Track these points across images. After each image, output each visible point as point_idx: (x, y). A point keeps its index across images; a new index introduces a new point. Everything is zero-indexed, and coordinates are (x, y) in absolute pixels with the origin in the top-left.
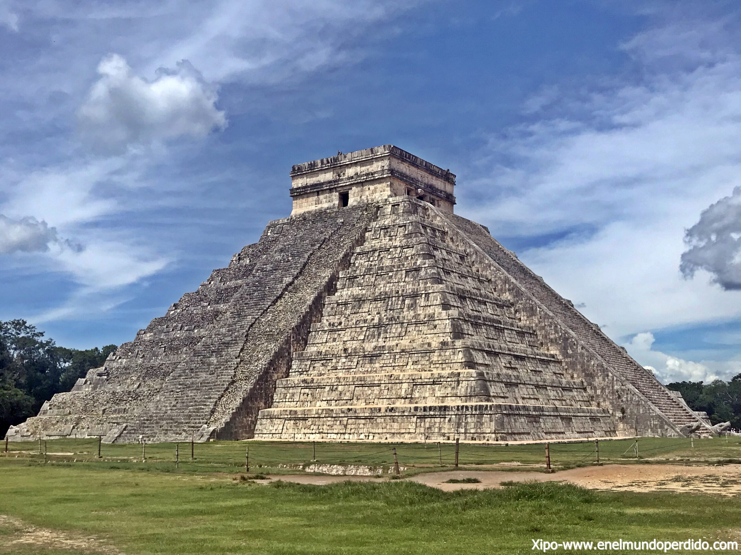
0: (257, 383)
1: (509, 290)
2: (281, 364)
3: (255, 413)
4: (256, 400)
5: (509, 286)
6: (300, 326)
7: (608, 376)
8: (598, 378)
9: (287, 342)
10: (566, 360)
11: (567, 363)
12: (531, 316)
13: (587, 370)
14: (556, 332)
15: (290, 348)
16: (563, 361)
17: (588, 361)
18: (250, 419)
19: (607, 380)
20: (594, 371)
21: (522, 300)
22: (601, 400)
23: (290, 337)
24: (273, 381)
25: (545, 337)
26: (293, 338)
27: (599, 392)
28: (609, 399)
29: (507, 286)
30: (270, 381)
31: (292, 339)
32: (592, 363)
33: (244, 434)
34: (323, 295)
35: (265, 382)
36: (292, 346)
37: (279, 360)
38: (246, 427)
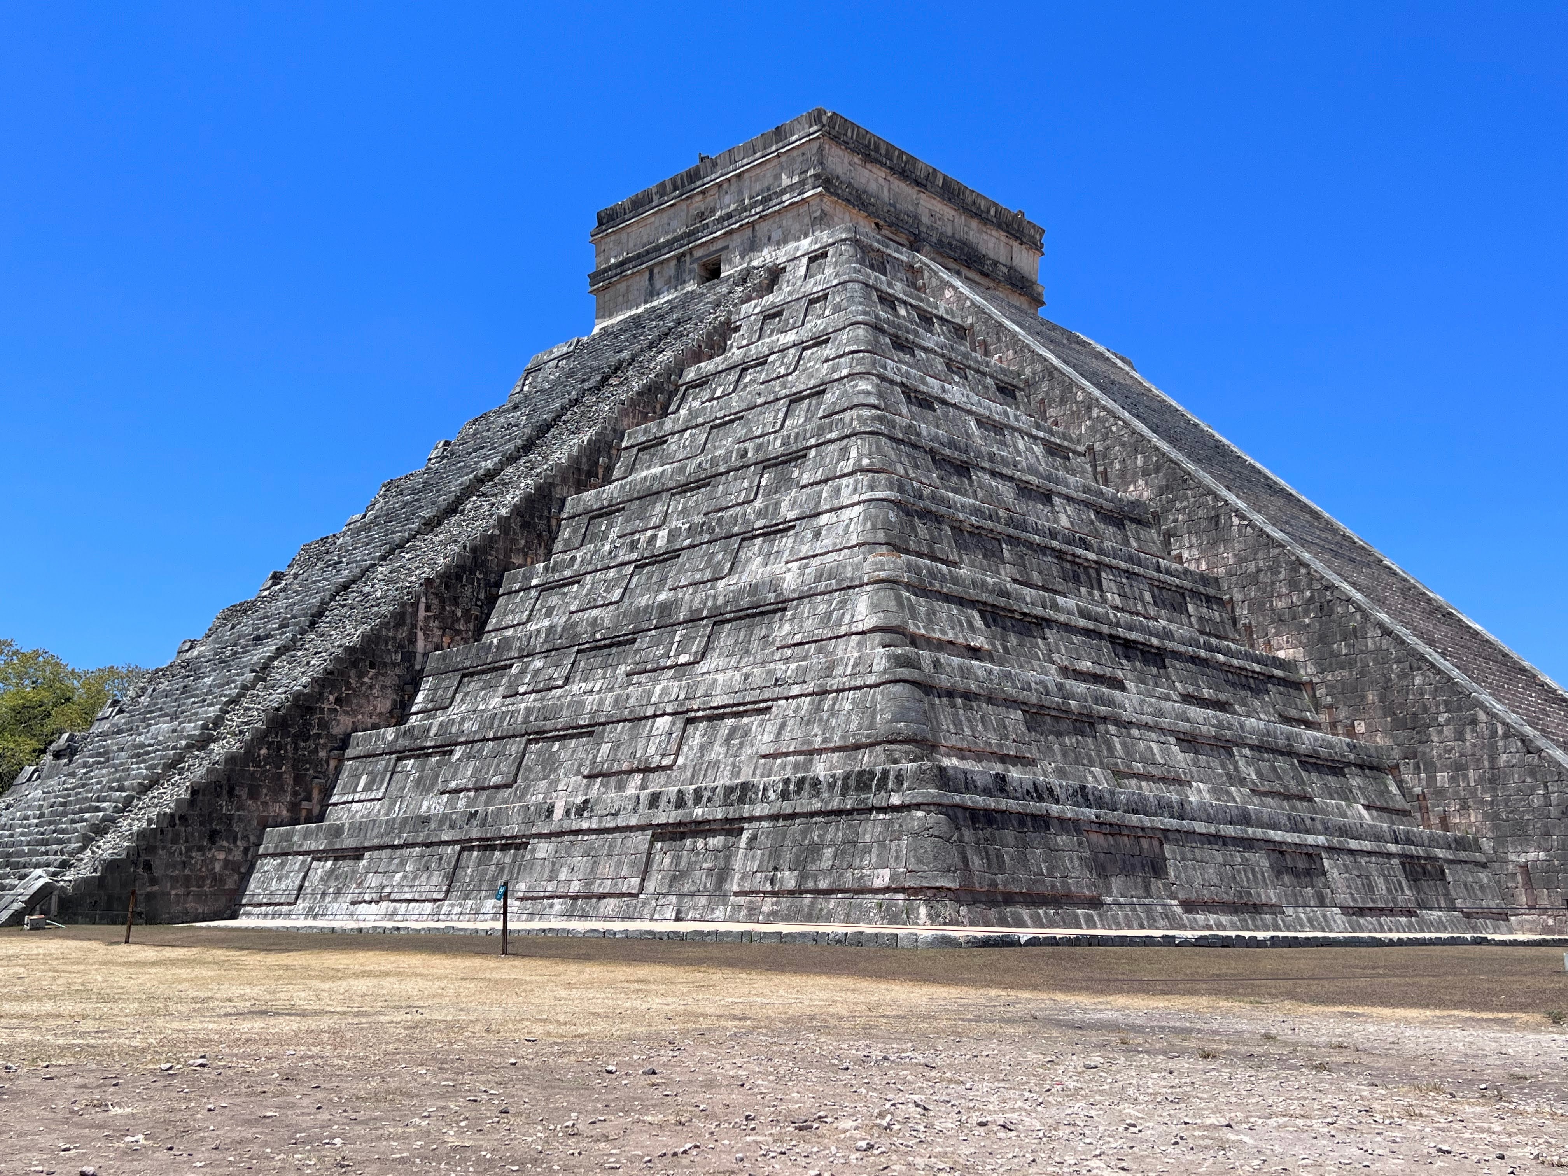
0: (261, 738)
1: (1146, 473)
2: (371, 687)
3: (245, 837)
4: (254, 794)
5: (1146, 459)
6: (459, 578)
7: (1474, 722)
8: (1441, 732)
9: (402, 619)
10: (1329, 678)
11: (1331, 689)
12: (1213, 544)
13: (1403, 705)
14: (1293, 585)
15: (412, 640)
16: (1315, 680)
17: (1402, 675)
18: (222, 856)
19: (1468, 736)
20: (1425, 709)
21: (1187, 498)
22: (1454, 807)
23: (416, 605)
24: (331, 737)
25: (1256, 606)
26: (428, 609)
27: (1442, 778)
28: (1483, 802)
29: (1140, 461)
30: (319, 736)
31: (422, 613)
32: (1418, 681)
33: (190, 905)
35: (296, 738)
36: (420, 635)
37: (361, 675)
38: (201, 881)
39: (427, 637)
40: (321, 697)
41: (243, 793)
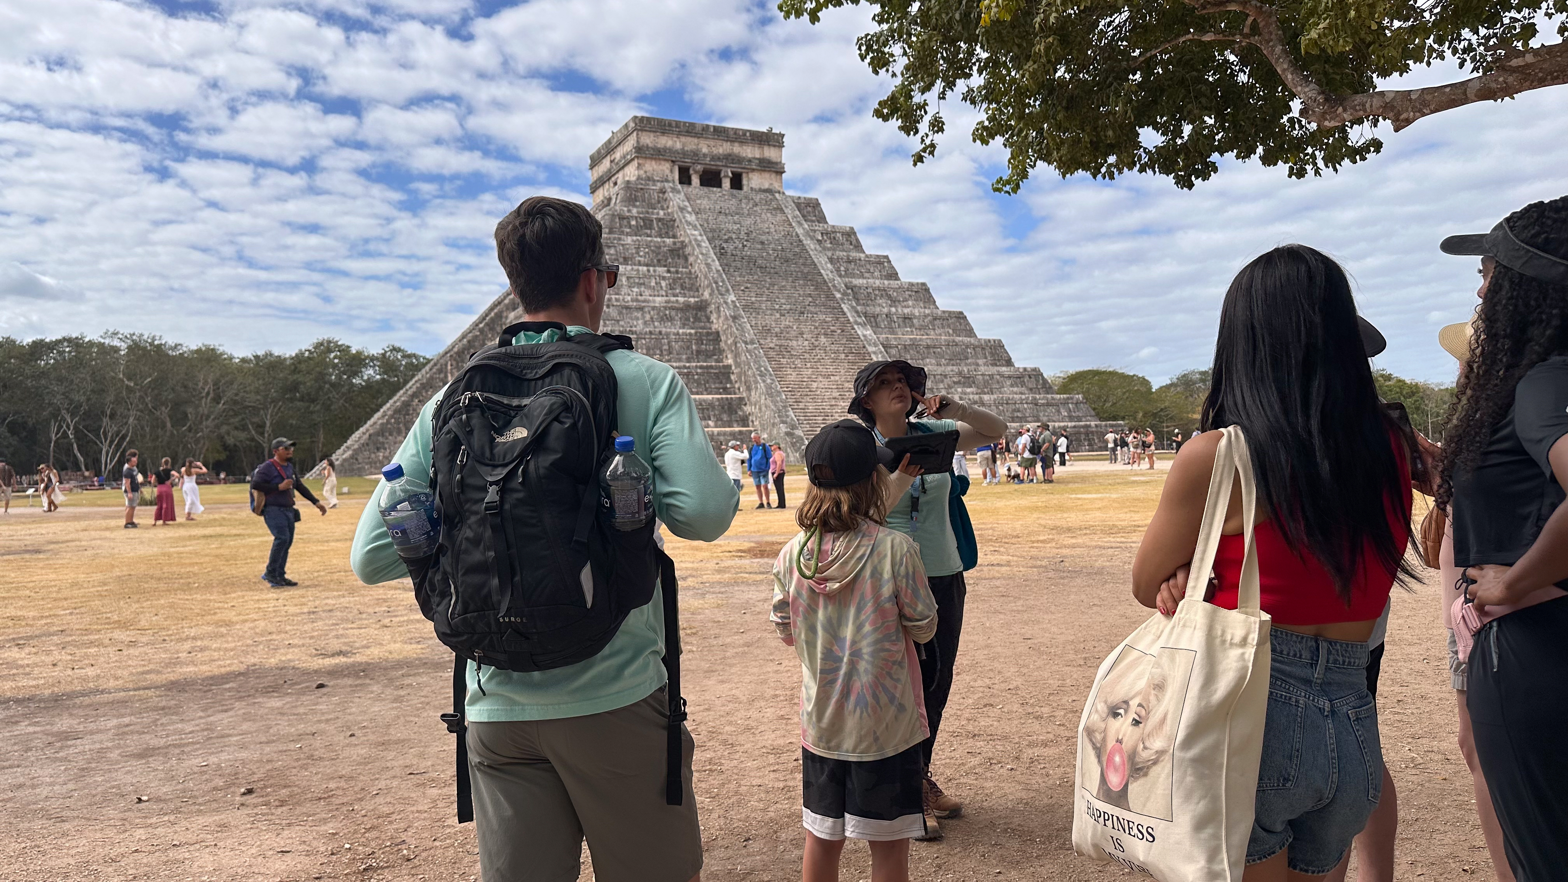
0: (392, 417)
6: (463, 352)
9: (440, 371)
15: (446, 377)
18: (381, 454)
23: (446, 365)
26: (451, 365)
31: (449, 367)
33: (373, 470)
34: (505, 314)
35: (404, 415)
36: (449, 375)
37: (427, 391)
38: (375, 463)
39: (452, 376)
40: (412, 401)
41: (387, 434)
